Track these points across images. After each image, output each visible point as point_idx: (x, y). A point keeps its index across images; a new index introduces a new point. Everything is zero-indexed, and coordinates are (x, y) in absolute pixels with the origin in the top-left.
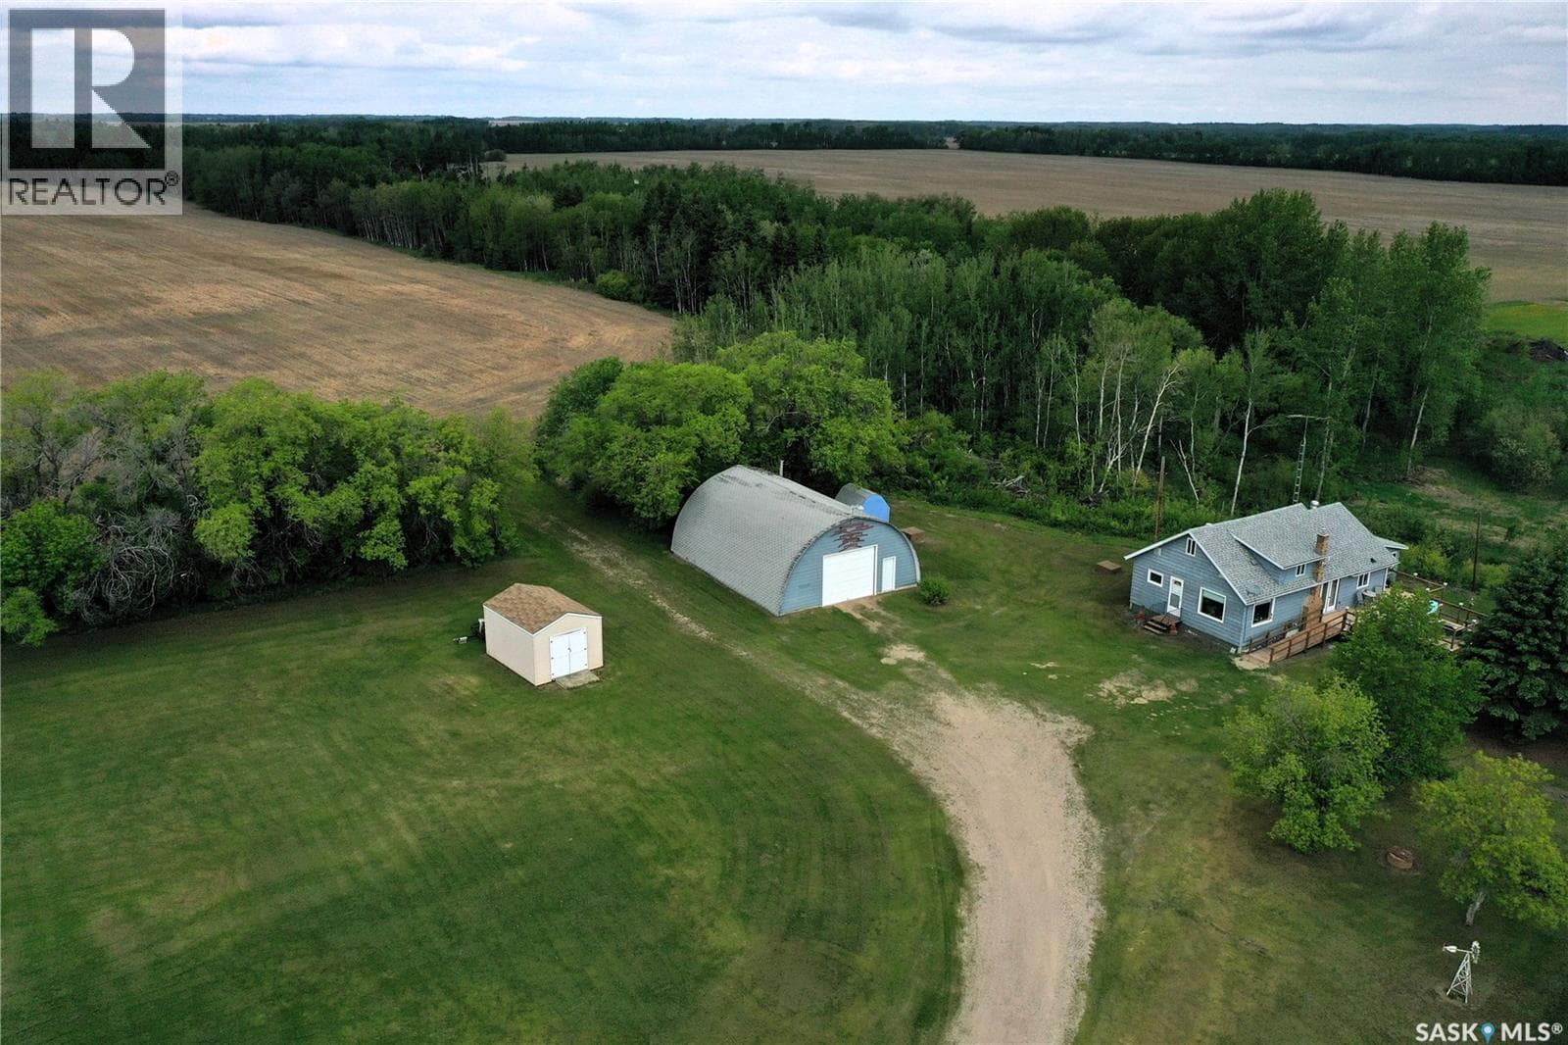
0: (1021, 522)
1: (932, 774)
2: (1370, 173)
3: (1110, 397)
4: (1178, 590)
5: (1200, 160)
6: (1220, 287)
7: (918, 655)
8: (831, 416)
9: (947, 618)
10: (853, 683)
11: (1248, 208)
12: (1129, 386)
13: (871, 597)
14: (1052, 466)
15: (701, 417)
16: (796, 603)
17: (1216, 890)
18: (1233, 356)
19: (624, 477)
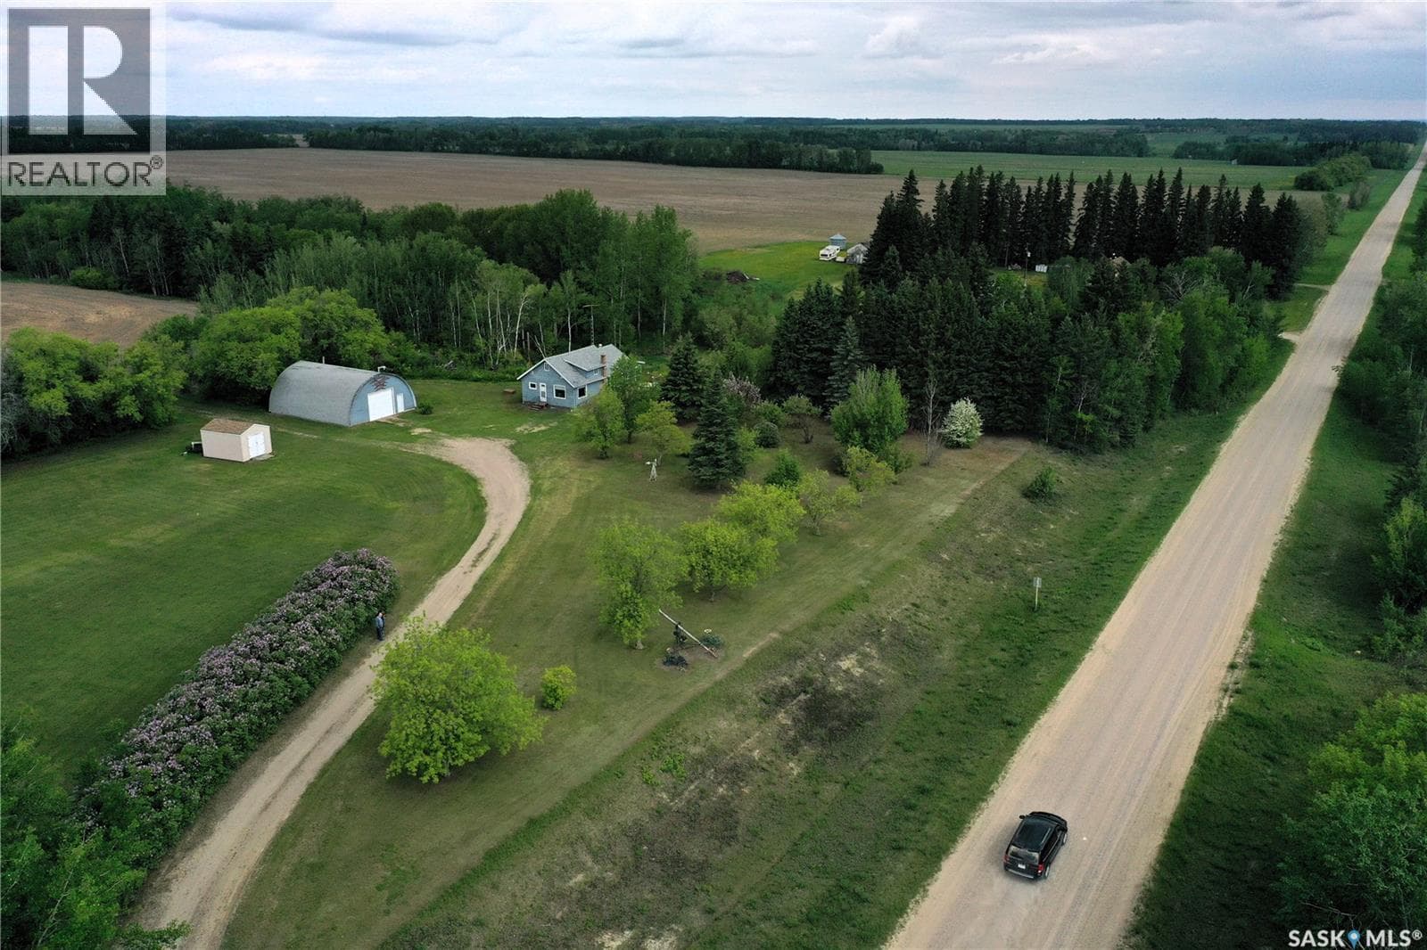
0: (457, 381)
2: (647, 162)
3: (493, 313)
4: (543, 389)
5: (520, 154)
6: (545, 251)
7: (428, 430)
8: (347, 331)
9: (434, 418)
10: (403, 441)
11: (554, 200)
12: (503, 306)
13: (393, 415)
14: (467, 355)
15: (273, 336)
16: (356, 420)
17: (572, 471)
18: (556, 286)
19: (241, 368)
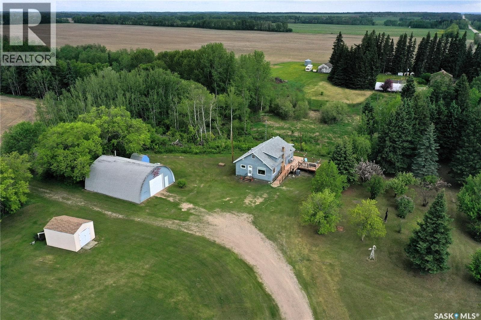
0: (186, 154)
1: (223, 242)
4: (251, 169)
7: (191, 206)
8: (128, 134)
10: (180, 220)
13: (163, 190)
15: (85, 141)
16: (144, 198)
17: (310, 251)
19: (67, 167)
